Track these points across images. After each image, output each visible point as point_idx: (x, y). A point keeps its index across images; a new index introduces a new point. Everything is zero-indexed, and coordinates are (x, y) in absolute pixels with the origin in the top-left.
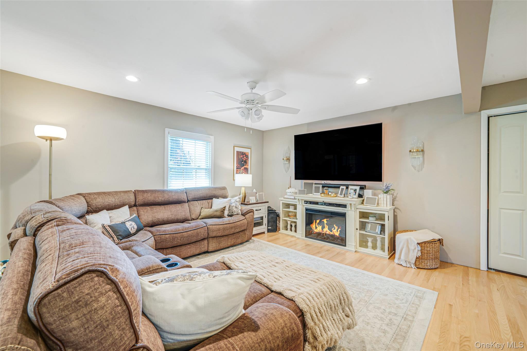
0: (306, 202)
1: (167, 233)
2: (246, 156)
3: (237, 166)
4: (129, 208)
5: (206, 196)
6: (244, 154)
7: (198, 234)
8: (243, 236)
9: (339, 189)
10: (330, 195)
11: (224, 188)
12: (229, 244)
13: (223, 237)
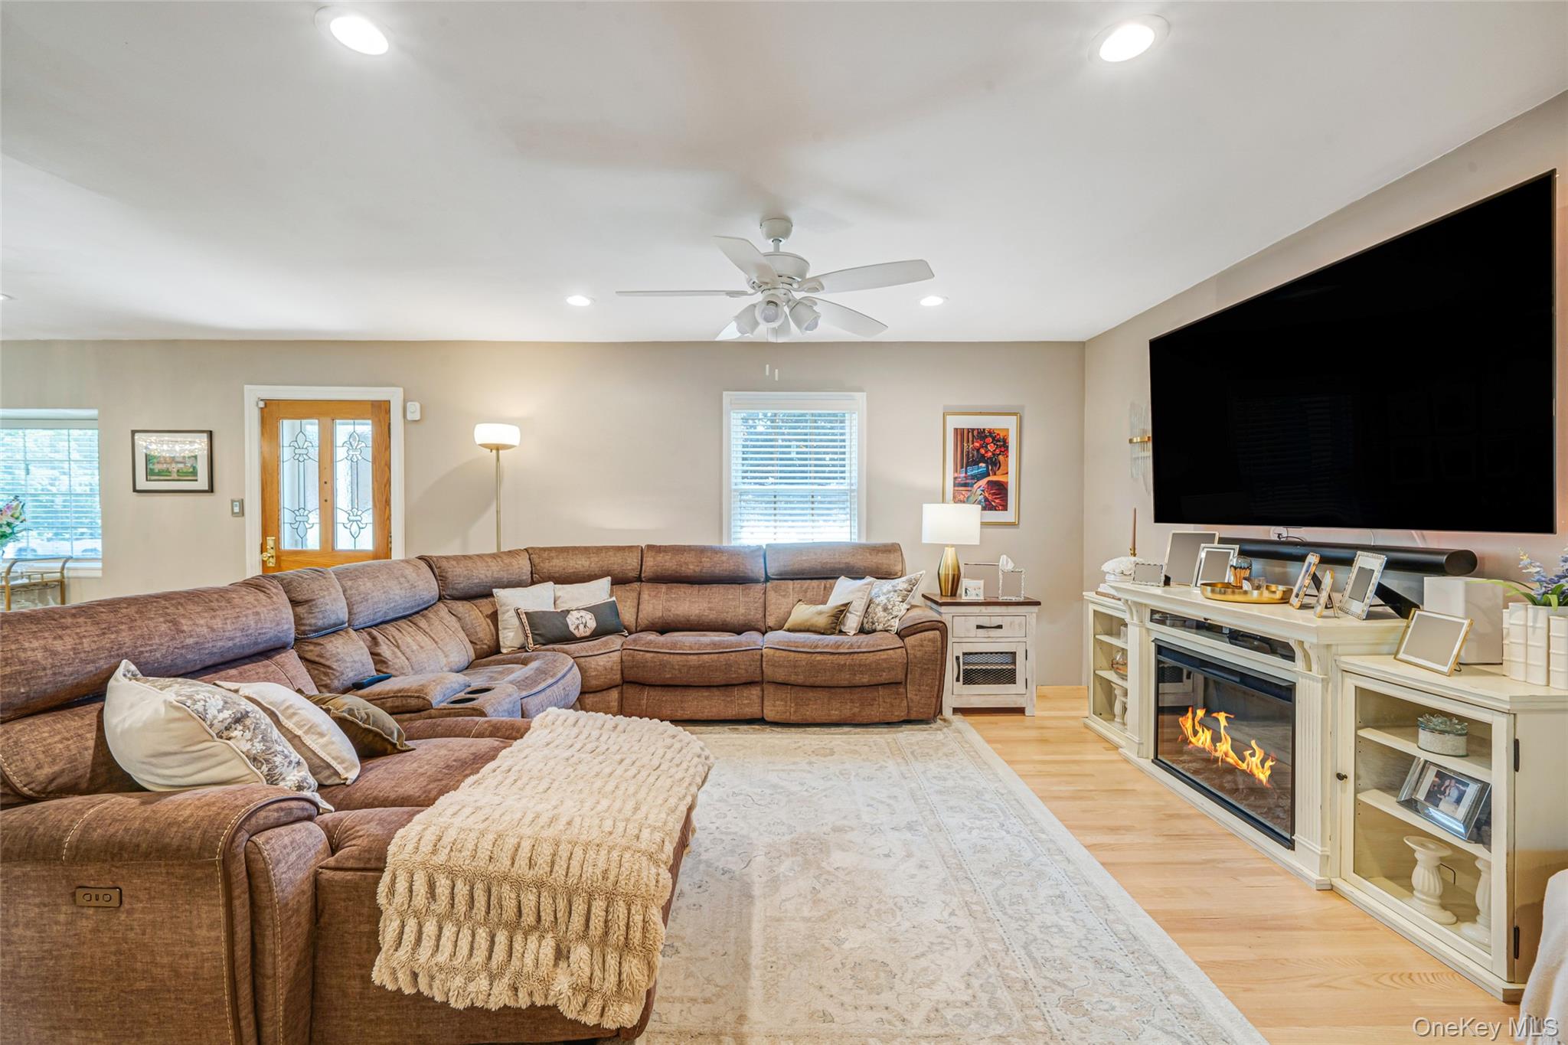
0: (1161, 618)
1: (652, 650)
2: (995, 440)
3: (955, 478)
4: (612, 584)
5: (819, 567)
6: (986, 437)
7: (728, 665)
8: (888, 700)
9: (1303, 566)
10: (1246, 592)
11: (893, 549)
12: (835, 715)
13: (814, 689)
